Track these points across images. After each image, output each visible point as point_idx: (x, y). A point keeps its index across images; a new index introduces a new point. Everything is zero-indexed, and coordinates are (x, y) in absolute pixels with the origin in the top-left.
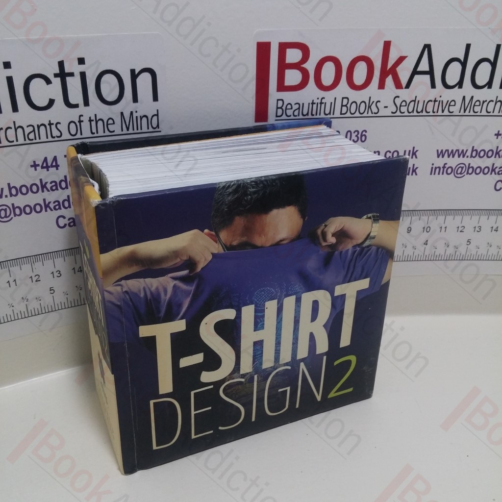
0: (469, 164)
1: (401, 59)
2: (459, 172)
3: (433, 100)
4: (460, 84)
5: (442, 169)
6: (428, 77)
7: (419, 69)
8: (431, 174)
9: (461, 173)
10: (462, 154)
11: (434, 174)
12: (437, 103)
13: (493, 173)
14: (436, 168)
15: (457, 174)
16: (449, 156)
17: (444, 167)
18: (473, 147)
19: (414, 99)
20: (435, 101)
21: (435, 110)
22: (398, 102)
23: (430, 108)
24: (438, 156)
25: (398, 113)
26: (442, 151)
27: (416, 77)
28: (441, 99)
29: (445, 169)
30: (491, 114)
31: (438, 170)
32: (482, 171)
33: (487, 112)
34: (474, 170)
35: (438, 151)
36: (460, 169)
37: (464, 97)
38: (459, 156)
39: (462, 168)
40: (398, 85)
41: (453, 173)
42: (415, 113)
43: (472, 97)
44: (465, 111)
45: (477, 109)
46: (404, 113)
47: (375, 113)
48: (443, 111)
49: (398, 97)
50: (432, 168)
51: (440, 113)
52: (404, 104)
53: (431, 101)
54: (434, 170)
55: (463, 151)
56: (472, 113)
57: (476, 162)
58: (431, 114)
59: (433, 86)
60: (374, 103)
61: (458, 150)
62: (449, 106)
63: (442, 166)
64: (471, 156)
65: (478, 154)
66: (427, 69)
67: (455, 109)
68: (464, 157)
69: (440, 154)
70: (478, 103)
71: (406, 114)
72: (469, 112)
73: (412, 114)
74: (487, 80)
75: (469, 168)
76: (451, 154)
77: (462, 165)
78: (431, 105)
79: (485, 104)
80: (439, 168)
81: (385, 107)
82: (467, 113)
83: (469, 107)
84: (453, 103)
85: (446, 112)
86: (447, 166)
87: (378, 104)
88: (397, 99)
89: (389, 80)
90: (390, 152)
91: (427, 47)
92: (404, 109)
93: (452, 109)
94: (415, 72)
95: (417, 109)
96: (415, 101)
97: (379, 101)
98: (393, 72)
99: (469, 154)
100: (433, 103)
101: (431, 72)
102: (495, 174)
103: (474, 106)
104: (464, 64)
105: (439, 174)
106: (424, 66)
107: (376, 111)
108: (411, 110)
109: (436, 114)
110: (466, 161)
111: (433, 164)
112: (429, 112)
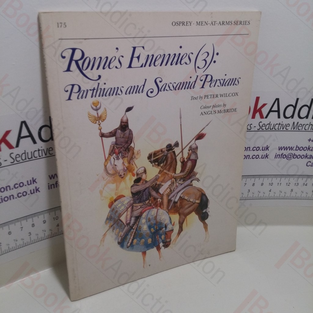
0: (295, 154)
1: (264, 105)
2: (289, 157)
3: (278, 123)
4: (292, 117)
5: (280, 156)
6: (277, 113)
7: (273, 109)
8: (275, 158)
9: (290, 158)
10: (291, 149)
11: (277, 158)
12: (280, 125)
13: (306, 158)
14: (278, 155)
15: (288, 158)
16: (284, 150)
17: (282, 155)
18: (297, 146)
19: (269, 123)
20: (279, 124)
21: (279, 128)
22: (261, 124)
23: (277, 127)
24: (279, 150)
25: (261, 130)
26: (281, 147)
27: (271, 113)
28: (282, 123)
29: (282, 156)
30: (307, 130)
31: (278, 156)
32: (301, 157)
33: (305, 129)
34: (297, 157)
35: (279, 147)
36: (290, 156)
37: (294, 123)
38: (290, 150)
39: (291, 155)
40: (262, 117)
41: (286, 158)
42: (269, 130)
43: (298, 123)
44: (294, 129)
45: (300, 128)
46: (263, 129)
47: (249, 130)
48: (283, 129)
49: (261, 122)
50: (276, 155)
51: (282, 129)
52: (264, 125)
53: (277, 124)
54: (276, 156)
55: (292, 147)
56: (297, 130)
57: (298, 153)
58: (277, 130)
59: (279, 117)
60: (249, 125)
61: (289, 147)
62: (286, 126)
63: (281, 154)
64: (296, 150)
65: (299, 149)
66: (276, 109)
67: (289, 128)
68: (292, 150)
69: (280, 149)
70: (300, 125)
71: (265, 130)
72: (296, 129)
73: (267, 130)
74: (306, 114)
75: (294, 155)
76: (286, 149)
77: (291, 154)
78: (277, 126)
79: (304, 126)
80: (279, 155)
81: (254, 127)
82: (295, 130)
83: (296, 127)
84: (288, 125)
85: (285, 129)
86: (283, 154)
87: (251, 125)
88: (260, 123)
89: (258, 115)
90: (255, 147)
91: (277, 100)
92: (264, 128)
93: (287, 128)
94: (271, 111)
95: (271, 128)
96: (269, 124)
97: (252, 124)
98: (260, 111)
99: (295, 149)
100: (278, 125)
101: (278, 111)
102: (307, 158)
103: (299, 126)
104: (295, 107)
105: (279, 158)
106: (275, 108)
107: (250, 129)
108: (267, 128)
109: (279, 130)
110: (293, 152)
111: (276, 153)
112: (276, 129)
